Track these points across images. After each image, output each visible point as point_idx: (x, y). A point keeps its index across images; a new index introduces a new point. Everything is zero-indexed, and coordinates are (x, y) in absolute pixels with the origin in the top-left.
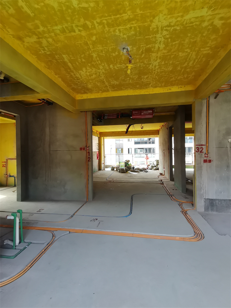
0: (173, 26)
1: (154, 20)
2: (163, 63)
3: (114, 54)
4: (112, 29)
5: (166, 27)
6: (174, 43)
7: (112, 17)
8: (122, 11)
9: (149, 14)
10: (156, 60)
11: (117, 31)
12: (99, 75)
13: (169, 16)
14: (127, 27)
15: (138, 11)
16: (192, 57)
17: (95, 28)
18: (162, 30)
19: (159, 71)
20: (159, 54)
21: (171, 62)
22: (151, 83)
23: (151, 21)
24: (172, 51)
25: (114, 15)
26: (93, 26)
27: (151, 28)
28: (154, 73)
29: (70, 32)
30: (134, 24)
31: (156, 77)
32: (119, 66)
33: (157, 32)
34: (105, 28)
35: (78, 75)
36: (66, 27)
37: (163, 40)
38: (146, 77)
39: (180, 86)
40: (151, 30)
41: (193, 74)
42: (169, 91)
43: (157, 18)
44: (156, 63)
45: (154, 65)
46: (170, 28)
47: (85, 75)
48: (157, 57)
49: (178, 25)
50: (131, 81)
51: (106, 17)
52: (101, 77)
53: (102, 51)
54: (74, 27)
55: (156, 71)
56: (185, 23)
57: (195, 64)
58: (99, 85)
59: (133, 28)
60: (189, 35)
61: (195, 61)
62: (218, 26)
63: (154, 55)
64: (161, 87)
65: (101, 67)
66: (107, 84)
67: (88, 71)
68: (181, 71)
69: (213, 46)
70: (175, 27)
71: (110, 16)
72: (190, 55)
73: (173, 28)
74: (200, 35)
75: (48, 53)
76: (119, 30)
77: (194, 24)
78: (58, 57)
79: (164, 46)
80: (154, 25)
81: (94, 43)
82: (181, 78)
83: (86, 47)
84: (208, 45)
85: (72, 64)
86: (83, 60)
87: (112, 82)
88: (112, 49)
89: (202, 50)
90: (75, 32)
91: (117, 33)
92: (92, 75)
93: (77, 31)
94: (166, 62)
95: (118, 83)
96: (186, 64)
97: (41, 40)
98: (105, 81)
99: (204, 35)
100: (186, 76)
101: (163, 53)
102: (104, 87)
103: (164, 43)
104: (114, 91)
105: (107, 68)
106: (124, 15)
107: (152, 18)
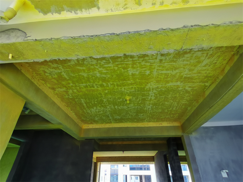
0: (160, 88)
1: (147, 85)
2: (154, 107)
3: (119, 100)
4: (119, 88)
5: (155, 88)
6: (161, 97)
7: (121, 82)
8: (127, 80)
9: (144, 82)
10: (149, 105)
11: (123, 88)
12: (106, 112)
13: (157, 84)
14: (130, 87)
15: (137, 80)
16: (175, 105)
17: (108, 86)
18: (152, 90)
19: (152, 111)
20: (151, 102)
21: (160, 107)
22: (146, 119)
23: (146, 85)
24: (160, 101)
25: (122, 81)
26: (107, 85)
27: (145, 88)
28: (148, 113)
29: (91, 87)
30: (135, 86)
31: (150, 115)
32: (121, 107)
33: (150, 90)
34: (115, 87)
35: (89, 111)
36: (89, 85)
37: (154, 94)
38: (142, 115)
39: (168, 122)
40: (146, 89)
41: (177, 115)
42: (161, 125)
43: (149, 84)
44: (150, 107)
45: (148, 108)
46: (158, 89)
47: (94, 111)
48: (150, 103)
49: (163, 88)
50: (130, 116)
51: (117, 81)
52: (107, 113)
53: (111, 98)
54: (94, 85)
55: (150, 111)
56: (167, 87)
57: (177, 109)
58: (104, 118)
59: (134, 88)
60: (171, 93)
61: (177, 107)
62: (189, 90)
63: (147, 102)
64: (154, 122)
65: (108, 107)
66: (111, 118)
67: (98, 109)
68: (168, 112)
69: (188, 100)
70: (161, 89)
71: (120, 81)
72: (173, 104)
73: (160, 89)
74: (178, 94)
75: (71, 98)
76: (125, 89)
77: (174, 88)
78: (77, 100)
79: (154, 98)
80: (147, 87)
81: (106, 94)
82: (169, 117)
83: (100, 96)
84: (185, 99)
85: (86, 104)
86: (96, 103)
87: (115, 117)
88: (118, 97)
89: (181, 101)
90: (94, 87)
91: (123, 89)
92: (100, 112)
93: (96, 87)
94: (157, 107)
95: (120, 118)
96: (171, 109)
97: (68, 90)
98: (110, 116)
99: (181, 93)
100: (172, 116)
101: (154, 102)
102: (108, 120)
103: (154, 96)
104: (116, 123)
105: (113, 108)
106: (128, 81)
107: (146, 84)
